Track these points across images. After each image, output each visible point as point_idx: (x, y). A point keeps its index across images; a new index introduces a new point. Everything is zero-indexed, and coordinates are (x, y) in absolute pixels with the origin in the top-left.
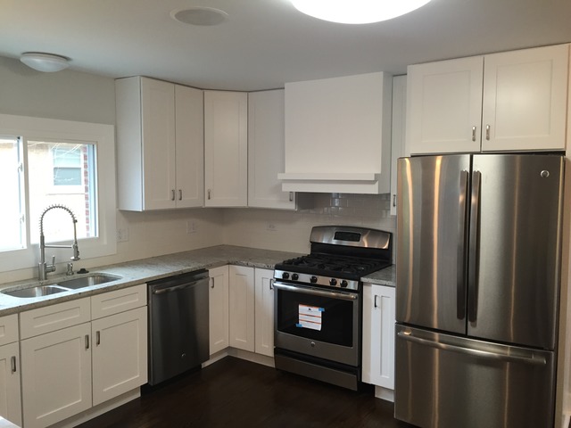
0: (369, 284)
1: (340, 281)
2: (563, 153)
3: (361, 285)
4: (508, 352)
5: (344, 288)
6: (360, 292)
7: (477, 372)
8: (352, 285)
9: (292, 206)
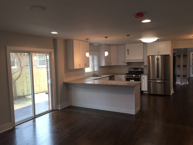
0: (142, 75)
1: (137, 76)
2: (169, 55)
3: (141, 75)
4: (163, 81)
5: (138, 76)
6: (141, 77)
7: (158, 85)
8: (140, 76)
9: (126, 65)
